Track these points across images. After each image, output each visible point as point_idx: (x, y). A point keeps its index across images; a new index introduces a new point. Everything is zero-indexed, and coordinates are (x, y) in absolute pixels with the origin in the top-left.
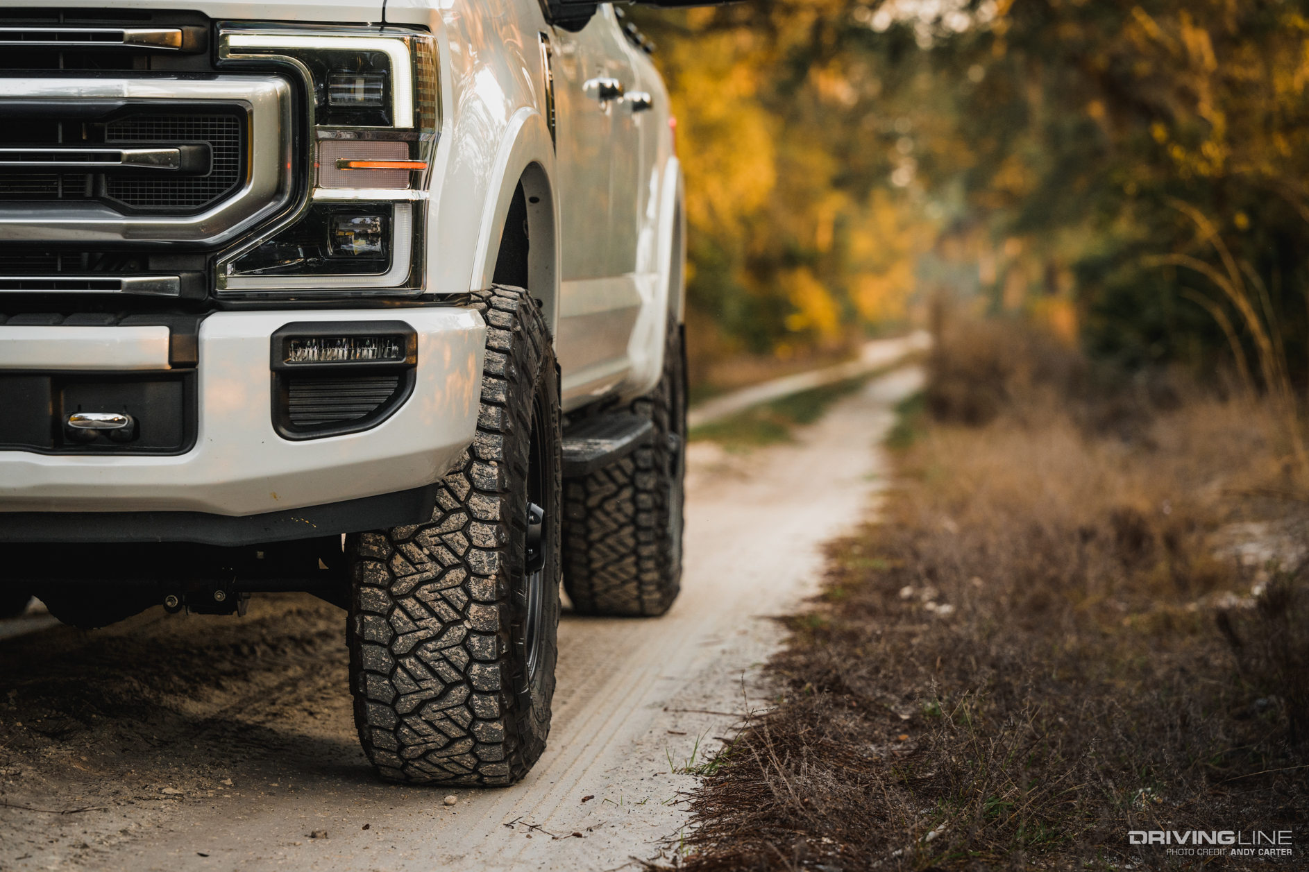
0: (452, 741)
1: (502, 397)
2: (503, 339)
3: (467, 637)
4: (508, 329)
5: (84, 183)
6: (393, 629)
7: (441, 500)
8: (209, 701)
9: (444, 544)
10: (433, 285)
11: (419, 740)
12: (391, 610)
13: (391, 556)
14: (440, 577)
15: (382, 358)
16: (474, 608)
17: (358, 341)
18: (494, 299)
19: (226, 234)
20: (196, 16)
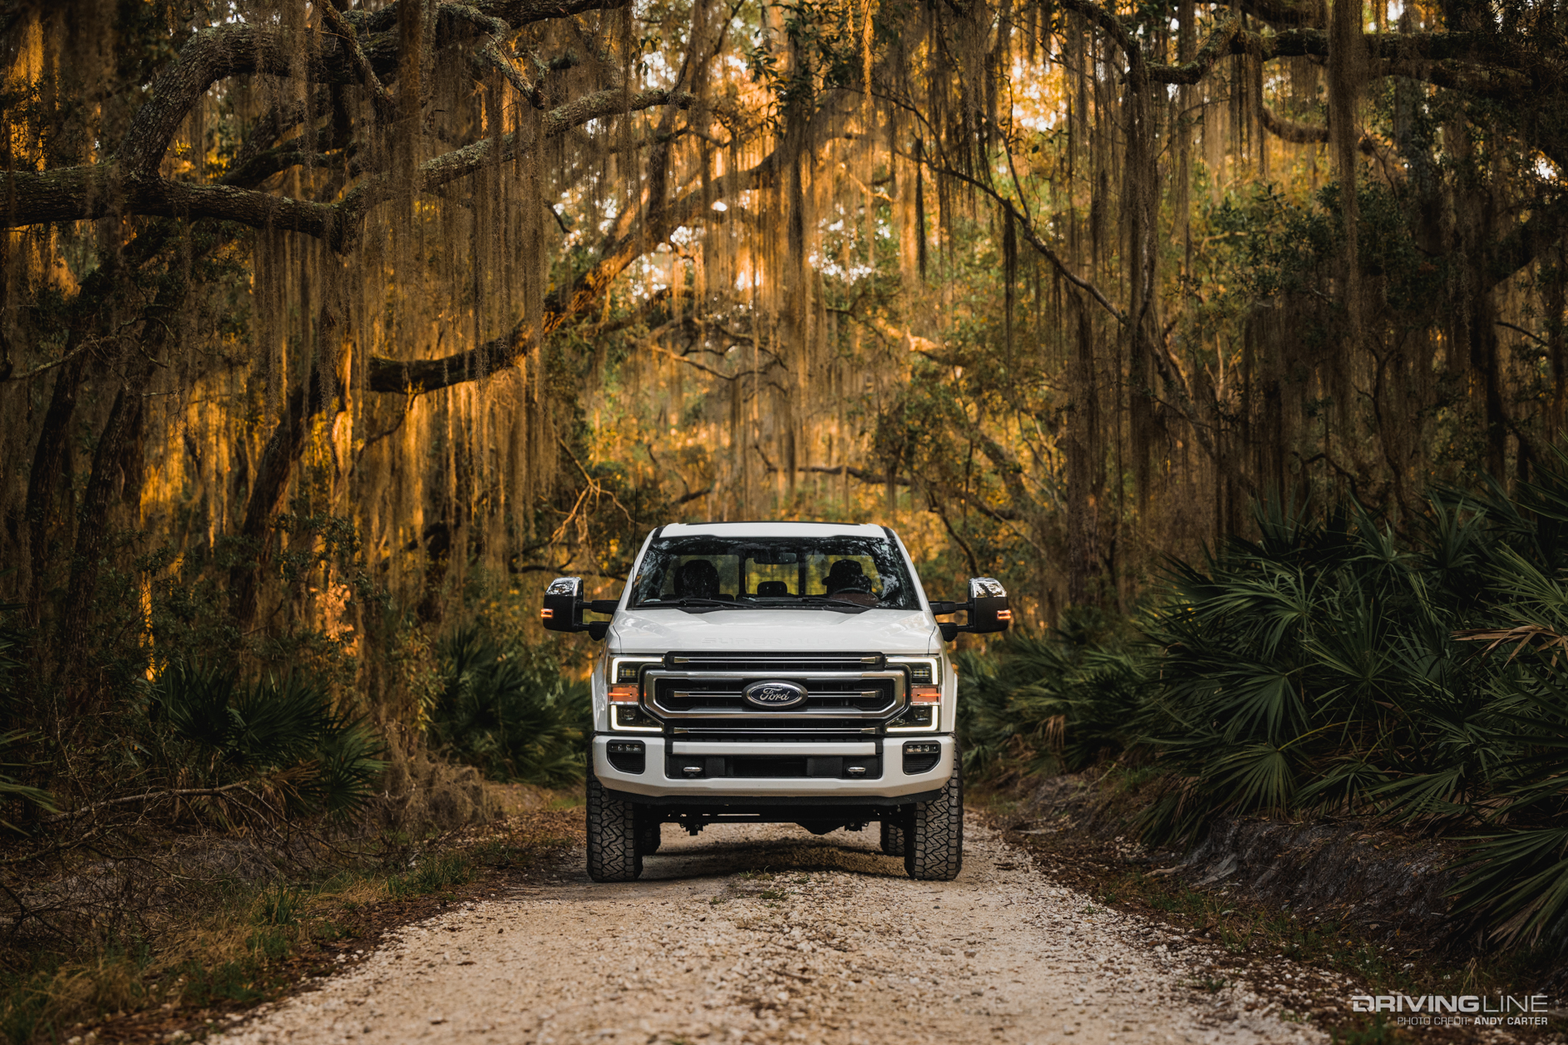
10: (942, 729)
15: (931, 751)
19: (886, 716)
20: (879, 653)
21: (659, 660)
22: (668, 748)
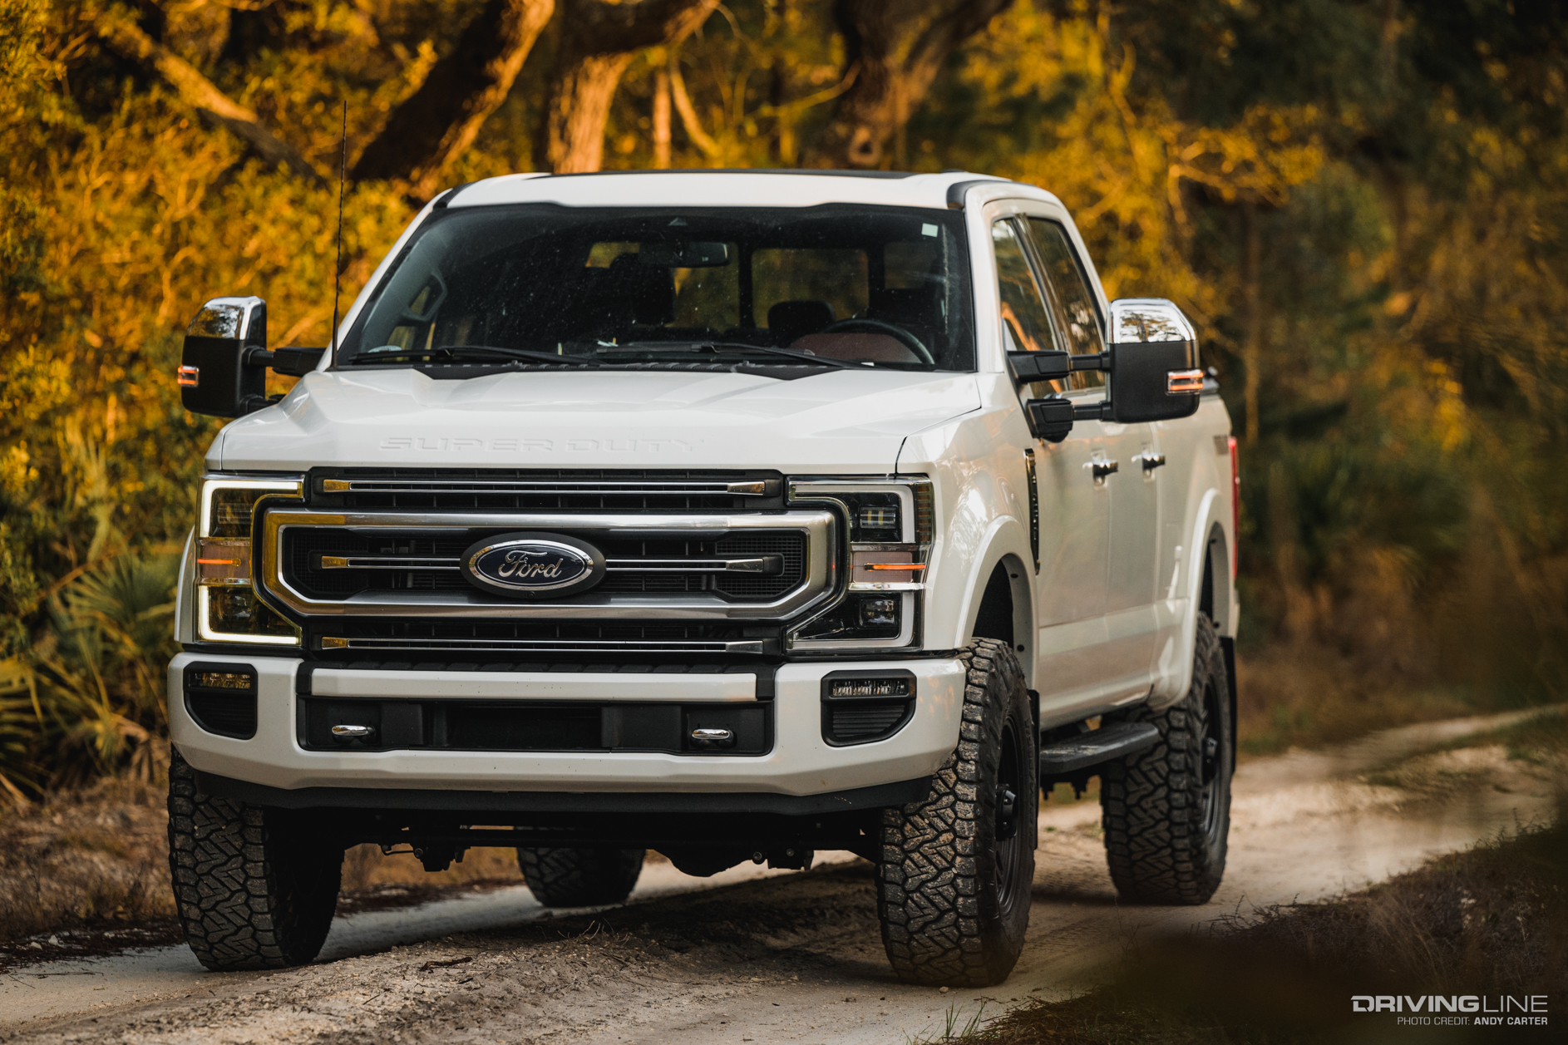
0: (947, 951)
1: (979, 718)
2: (981, 678)
3: (954, 879)
4: (986, 671)
5: (700, 581)
6: (905, 873)
7: (937, 787)
8: (785, 939)
9: (938, 816)
10: (929, 645)
11: (924, 950)
12: (903, 861)
13: (904, 825)
14: (936, 838)
15: (894, 694)
16: (958, 859)
17: (879, 682)
18: (978, 650)
19: (794, 613)
20: (774, 473)
21: (292, 485)
22: (303, 679)
